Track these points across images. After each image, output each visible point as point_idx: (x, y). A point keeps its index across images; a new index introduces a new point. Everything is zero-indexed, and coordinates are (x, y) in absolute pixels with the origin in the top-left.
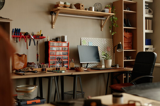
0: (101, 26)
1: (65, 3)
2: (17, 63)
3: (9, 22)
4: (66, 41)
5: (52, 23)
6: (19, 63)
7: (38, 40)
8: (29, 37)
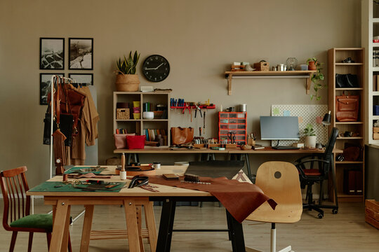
0: (307, 87)
1: (242, 64)
2: (178, 136)
3: (167, 95)
4: (244, 110)
5: (228, 88)
6: (180, 138)
7: (205, 110)
8: (195, 107)
